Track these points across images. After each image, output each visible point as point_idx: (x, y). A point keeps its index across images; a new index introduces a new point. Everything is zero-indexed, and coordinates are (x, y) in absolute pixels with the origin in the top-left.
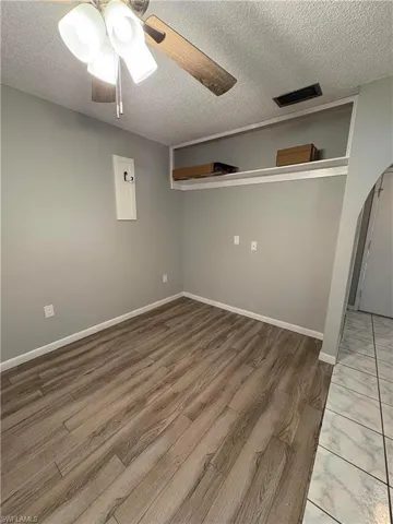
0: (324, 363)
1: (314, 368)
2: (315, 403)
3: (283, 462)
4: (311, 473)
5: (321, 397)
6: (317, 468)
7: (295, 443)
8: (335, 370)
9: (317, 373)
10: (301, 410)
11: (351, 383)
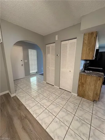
0: (13, 97)
1: (13, 100)
2: (20, 105)
3: (27, 121)
4: (32, 115)
5: (20, 103)
6: (32, 113)
7: (25, 115)
8: (17, 96)
9: (14, 100)
10: (19, 109)
11: (22, 96)
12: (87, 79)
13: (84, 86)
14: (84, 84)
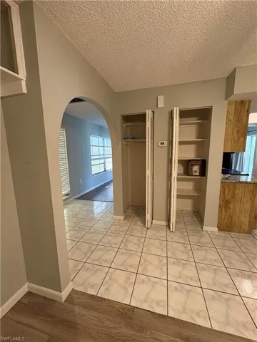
9: (85, 306)
12: (237, 192)
13: (232, 206)
14: (230, 203)
